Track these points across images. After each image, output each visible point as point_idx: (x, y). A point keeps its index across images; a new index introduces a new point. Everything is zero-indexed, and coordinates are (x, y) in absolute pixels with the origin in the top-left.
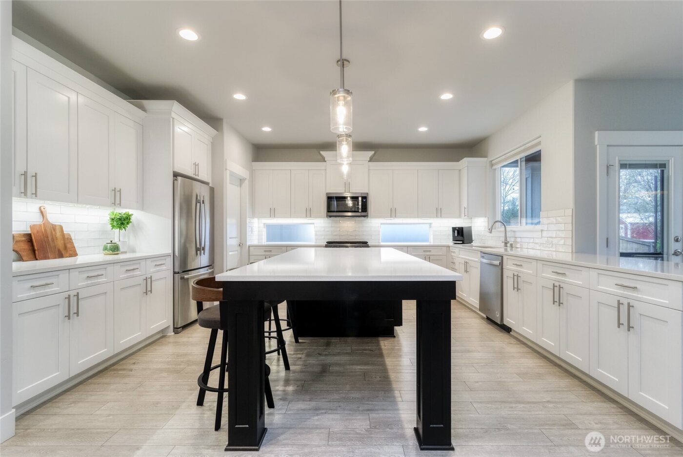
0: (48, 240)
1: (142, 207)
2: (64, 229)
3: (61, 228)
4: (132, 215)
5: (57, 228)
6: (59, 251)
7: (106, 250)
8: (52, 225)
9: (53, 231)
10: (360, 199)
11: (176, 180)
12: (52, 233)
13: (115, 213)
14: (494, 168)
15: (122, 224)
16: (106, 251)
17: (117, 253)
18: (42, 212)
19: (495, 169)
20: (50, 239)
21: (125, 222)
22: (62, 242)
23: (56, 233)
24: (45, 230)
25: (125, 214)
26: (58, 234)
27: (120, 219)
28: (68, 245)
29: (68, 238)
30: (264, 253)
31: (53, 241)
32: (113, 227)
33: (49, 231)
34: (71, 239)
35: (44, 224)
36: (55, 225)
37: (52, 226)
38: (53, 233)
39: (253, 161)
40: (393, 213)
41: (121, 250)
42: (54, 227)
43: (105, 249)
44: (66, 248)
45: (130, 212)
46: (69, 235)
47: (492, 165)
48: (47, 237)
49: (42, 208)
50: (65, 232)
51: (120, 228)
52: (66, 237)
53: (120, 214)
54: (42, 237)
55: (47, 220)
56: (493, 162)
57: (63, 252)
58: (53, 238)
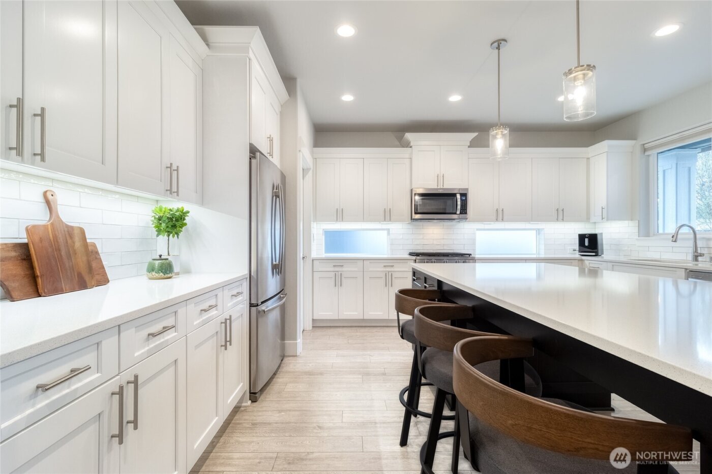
0: (61, 256)
1: (202, 200)
2: (87, 236)
3: (82, 232)
4: (188, 212)
5: (76, 232)
6: (80, 276)
7: (153, 270)
8: (67, 226)
9: (68, 238)
10: (458, 196)
11: (255, 157)
12: (67, 242)
13: (163, 210)
14: (647, 153)
15: (174, 226)
16: (154, 273)
17: (169, 275)
18: (48, 202)
19: (649, 156)
20: (63, 253)
21: (178, 224)
22: (84, 258)
23: (74, 243)
24: (55, 237)
25: (178, 210)
26: (78, 244)
27: (170, 219)
28: (94, 265)
29: (92, 252)
30: (332, 269)
31: (69, 257)
32: (159, 232)
33: (61, 240)
34: (97, 253)
35: (52, 224)
36: (72, 227)
37: (66, 229)
38: (69, 241)
39: (314, 147)
40: (499, 216)
41: (176, 269)
42: (70, 231)
43: (151, 269)
44: (90, 269)
45: (186, 207)
46: (94, 245)
47: (645, 150)
48: (59, 250)
49: (49, 195)
50: (88, 241)
51: (169, 233)
52: (90, 248)
53: (170, 210)
54: (50, 250)
55: (58, 217)
56: (645, 145)
57: (87, 278)
58: (69, 252)
